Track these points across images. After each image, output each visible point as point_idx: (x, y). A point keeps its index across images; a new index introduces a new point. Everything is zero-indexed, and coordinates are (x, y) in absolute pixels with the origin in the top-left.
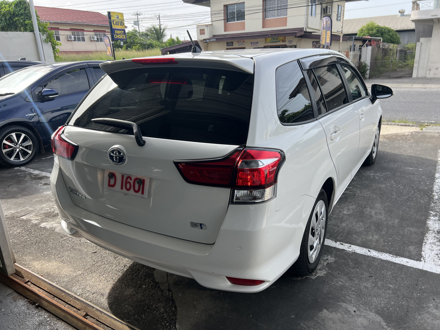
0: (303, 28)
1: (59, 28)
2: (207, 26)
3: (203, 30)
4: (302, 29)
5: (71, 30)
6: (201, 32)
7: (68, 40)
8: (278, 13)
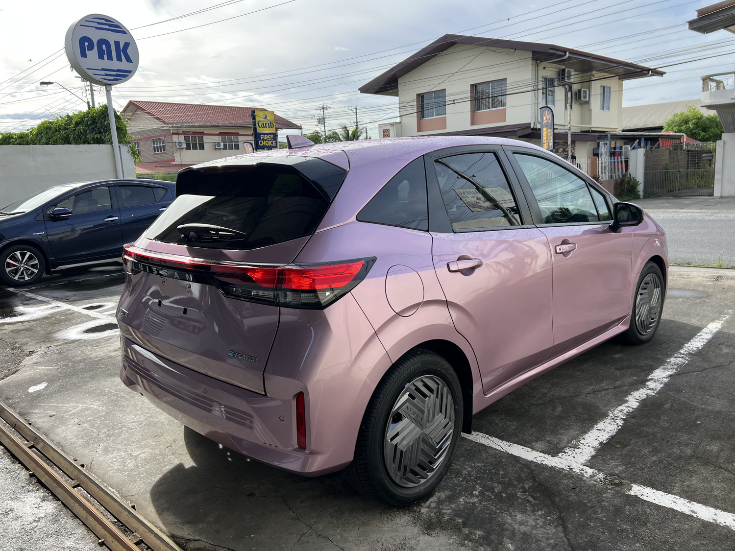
0: (530, 123)
1: (204, 132)
2: (392, 124)
3: (388, 131)
4: (528, 126)
5: (220, 134)
6: (385, 133)
7: (216, 149)
8: (494, 102)
